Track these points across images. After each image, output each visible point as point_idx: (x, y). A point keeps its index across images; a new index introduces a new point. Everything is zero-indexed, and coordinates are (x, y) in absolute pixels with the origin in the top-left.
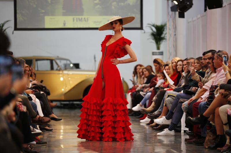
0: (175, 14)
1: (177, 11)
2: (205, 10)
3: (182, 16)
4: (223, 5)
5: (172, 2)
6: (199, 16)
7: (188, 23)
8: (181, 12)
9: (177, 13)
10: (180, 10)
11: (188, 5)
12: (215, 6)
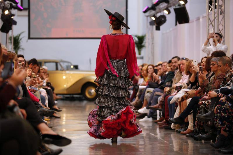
0: (153, 28)
1: (154, 25)
2: (176, 25)
3: (158, 29)
4: (190, 21)
5: (151, 17)
6: (171, 29)
7: (163, 34)
8: (157, 26)
9: (154, 27)
10: (157, 24)
11: (163, 21)
12: (183, 22)
